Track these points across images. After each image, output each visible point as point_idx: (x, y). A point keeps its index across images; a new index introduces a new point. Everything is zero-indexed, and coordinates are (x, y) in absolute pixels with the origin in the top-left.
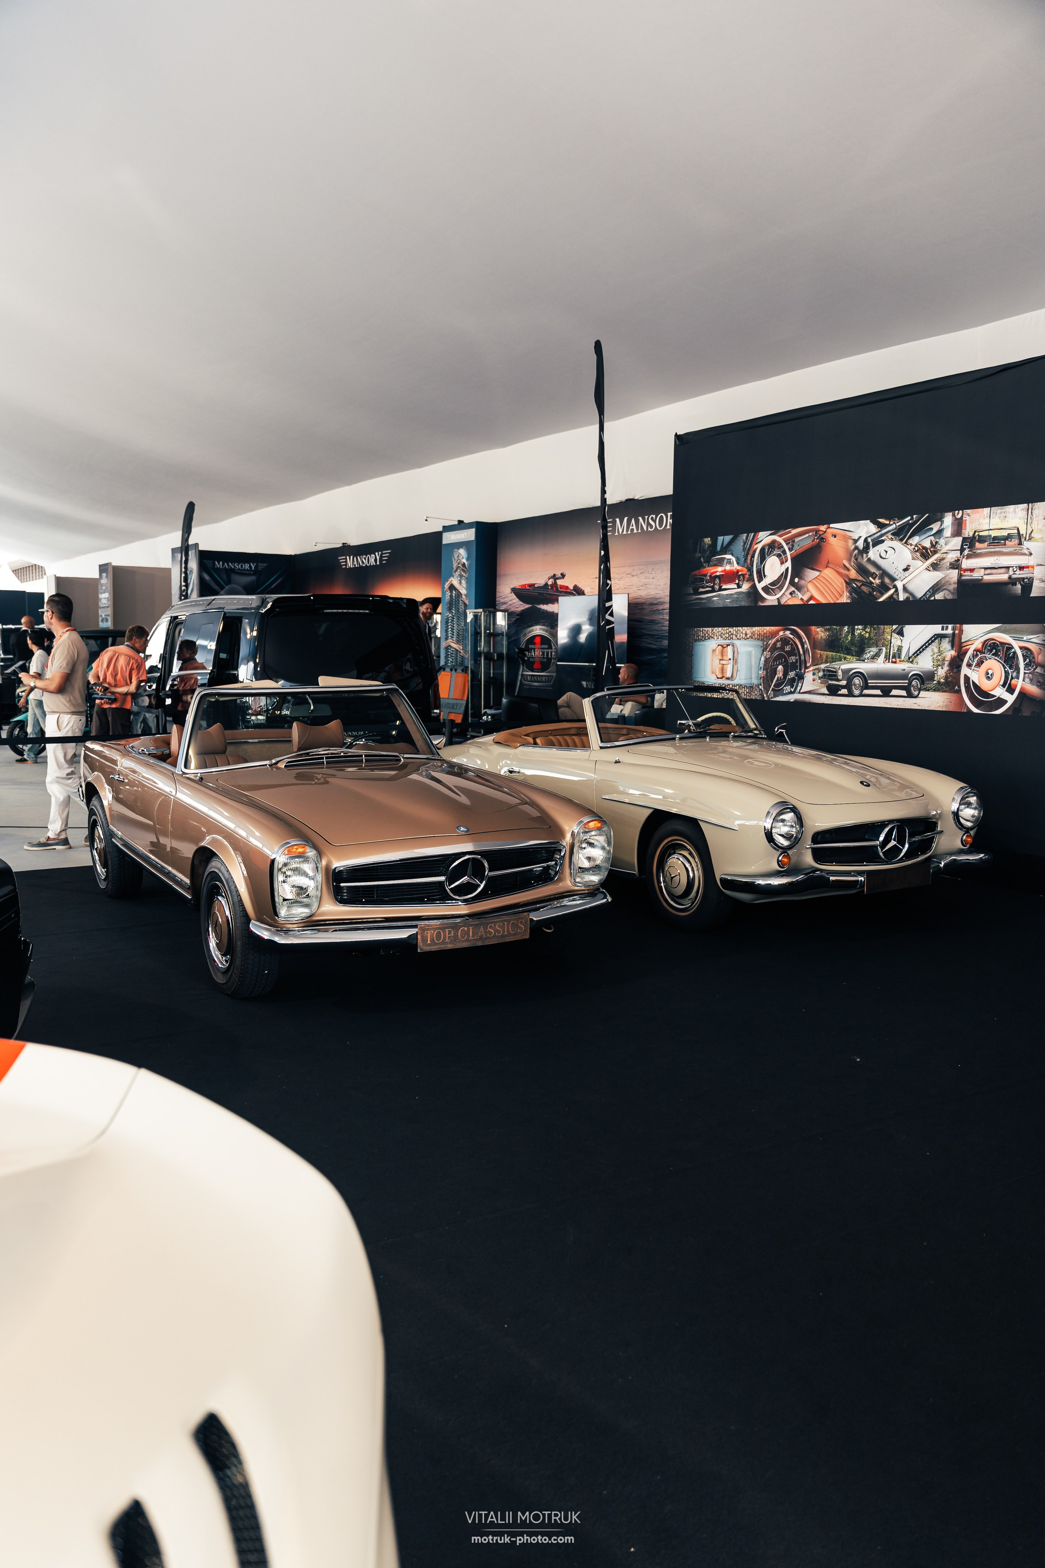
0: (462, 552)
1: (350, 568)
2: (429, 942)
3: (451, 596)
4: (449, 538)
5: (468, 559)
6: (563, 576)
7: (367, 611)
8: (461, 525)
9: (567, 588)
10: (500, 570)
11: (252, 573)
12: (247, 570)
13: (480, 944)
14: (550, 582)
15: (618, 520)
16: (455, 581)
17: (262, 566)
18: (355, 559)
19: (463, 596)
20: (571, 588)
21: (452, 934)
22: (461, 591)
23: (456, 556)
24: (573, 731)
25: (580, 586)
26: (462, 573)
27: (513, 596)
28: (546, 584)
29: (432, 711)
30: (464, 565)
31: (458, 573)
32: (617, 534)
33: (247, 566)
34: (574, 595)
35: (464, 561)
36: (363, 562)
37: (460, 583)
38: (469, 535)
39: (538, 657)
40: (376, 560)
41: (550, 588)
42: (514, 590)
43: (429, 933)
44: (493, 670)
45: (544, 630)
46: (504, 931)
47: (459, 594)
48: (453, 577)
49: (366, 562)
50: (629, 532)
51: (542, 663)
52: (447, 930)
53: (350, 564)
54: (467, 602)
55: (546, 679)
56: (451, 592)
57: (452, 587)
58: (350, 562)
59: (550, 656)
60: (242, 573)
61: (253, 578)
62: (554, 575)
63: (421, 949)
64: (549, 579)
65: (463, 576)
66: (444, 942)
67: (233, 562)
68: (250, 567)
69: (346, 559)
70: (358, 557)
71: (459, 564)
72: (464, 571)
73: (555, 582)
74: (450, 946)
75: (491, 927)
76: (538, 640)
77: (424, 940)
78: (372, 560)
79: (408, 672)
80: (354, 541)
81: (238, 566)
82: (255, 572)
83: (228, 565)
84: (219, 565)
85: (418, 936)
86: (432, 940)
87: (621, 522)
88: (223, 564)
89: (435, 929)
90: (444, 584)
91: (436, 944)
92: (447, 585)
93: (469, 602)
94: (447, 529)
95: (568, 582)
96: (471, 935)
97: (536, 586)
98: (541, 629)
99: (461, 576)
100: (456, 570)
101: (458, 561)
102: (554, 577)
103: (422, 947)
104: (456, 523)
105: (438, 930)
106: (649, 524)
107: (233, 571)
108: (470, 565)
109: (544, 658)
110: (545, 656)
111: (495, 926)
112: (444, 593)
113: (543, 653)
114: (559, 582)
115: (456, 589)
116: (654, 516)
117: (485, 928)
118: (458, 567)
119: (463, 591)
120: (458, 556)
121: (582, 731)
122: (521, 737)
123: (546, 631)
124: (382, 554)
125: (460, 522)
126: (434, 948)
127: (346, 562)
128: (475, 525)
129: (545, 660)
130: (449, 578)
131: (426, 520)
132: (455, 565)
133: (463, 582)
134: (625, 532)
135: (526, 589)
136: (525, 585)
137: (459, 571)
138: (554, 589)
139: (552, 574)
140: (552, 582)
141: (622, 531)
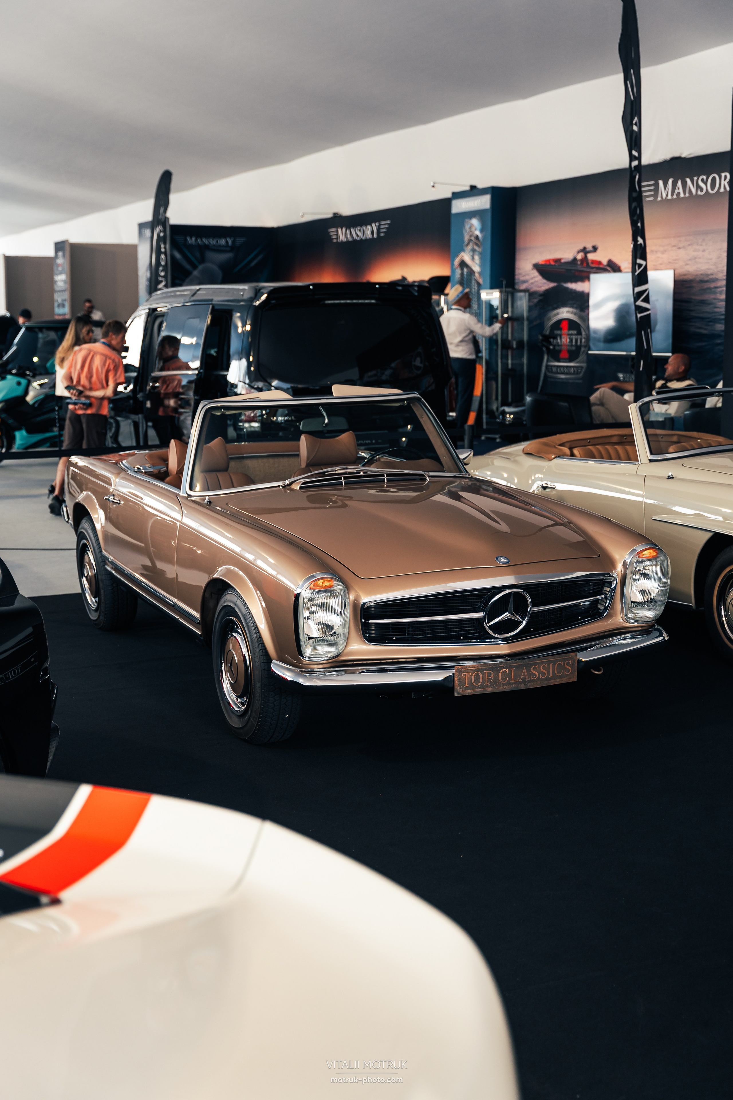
0: (475, 222)
1: (342, 242)
2: (467, 685)
3: (462, 274)
4: (459, 206)
5: (482, 231)
6: (595, 249)
7: (373, 301)
8: (474, 191)
9: (600, 263)
10: (521, 242)
11: (228, 249)
12: (223, 246)
13: (522, 687)
14: (580, 256)
15: (661, 182)
16: (466, 257)
17: (240, 240)
18: (348, 232)
19: (477, 275)
20: (605, 262)
21: (492, 676)
22: (474, 268)
23: (467, 227)
24: (615, 440)
25: (616, 260)
26: (475, 247)
27: (536, 273)
28: (575, 259)
29: (447, 414)
30: (477, 237)
31: (470, 247)
32: (659, 199)
33: (223, 242)
34: (608, 271)
35: (478, 233)
36: (357, 235)
37: (473, 259)
38: (484, 202)
39: (564, 345)
40: (372, 233)
41: (579, 263)
42: (537, 267)
43: (467, 675)
44: (512, 360)
45: (572, 313)
46: (549, 674)
47: (471, 272)
48: (464, 251)
49: (360, 234)
50: (675, 196)
51: (570, 352)
52: (486, 672)
53: (342, 238)
54: (481, 281)
55: (574, 371)
56: (462, 270)
57: (463, 264)
58: (343, 235)
59: (579, 343)
60: (218, 249)
61: (229, 255)
62: (585, 248)
63: (458, 693)
64: (578, 252)
65: (476, 250)
66: (483, 686)
67: (207, 237)
68: (227, 242)
69: (337, 231)
70: (352, 230)
71: (471, 236)
72: (477, 244)
73: (586, 257)
74: (489, 690)
75: (534, 669)
76: (565, 324)
77: (462, 683)
78: (368, 232)
79: (418, 368)
80: (347, 210)
81: (213, 242)
82: (232, 249)
83: (202, 240)
84: (191, 241)
85: (455, 678)
86: (470, 683)
87: (665, 185)
88: (196, 240)
89: (473, 671)
90: (453, 260)
91: (474, 687)
92: (457, 262)
93: (483, 281)
94: (457, 195)
95: (601, 257)
96: (513, 677)
97: (563, 261)
98: (568, 312)
99: (473, 251)
100: (468, 244)
101: (471, 233)
102: (584, 250)
103: (459, 691)
104: (468, 188)
105: (477, 672)
106: (698, 187)
107: (207, 247)
108: (484, 238)
109: (572, 345)
110: (574, 343)
111: (539, 667)
112: (453, 271)
113: (571, 340)
114: (591, 257)
115: (467, 266)
116: (705, 178)
117: (528, 670)
118: (470, 241)
119: (476, 269)
120: (470, 228)
121: (626, 439)
122: (555, 447)
123: (575, 314)
124: (380, 225)
125: (473, 187)
126: (472, 692)
127: (337, 235)
128: (490, 191)
129: (574, 348)
130: (459, 253)
131: (433, 186)
132: (466, 238)
133: (477, 258)
134: (670, 196)
135: (550, 265)
136: (549, 261)
137: (471, 244)
138: (585, 264)
139: (581, 247)
140: (582, 256)
141: (664, 195)
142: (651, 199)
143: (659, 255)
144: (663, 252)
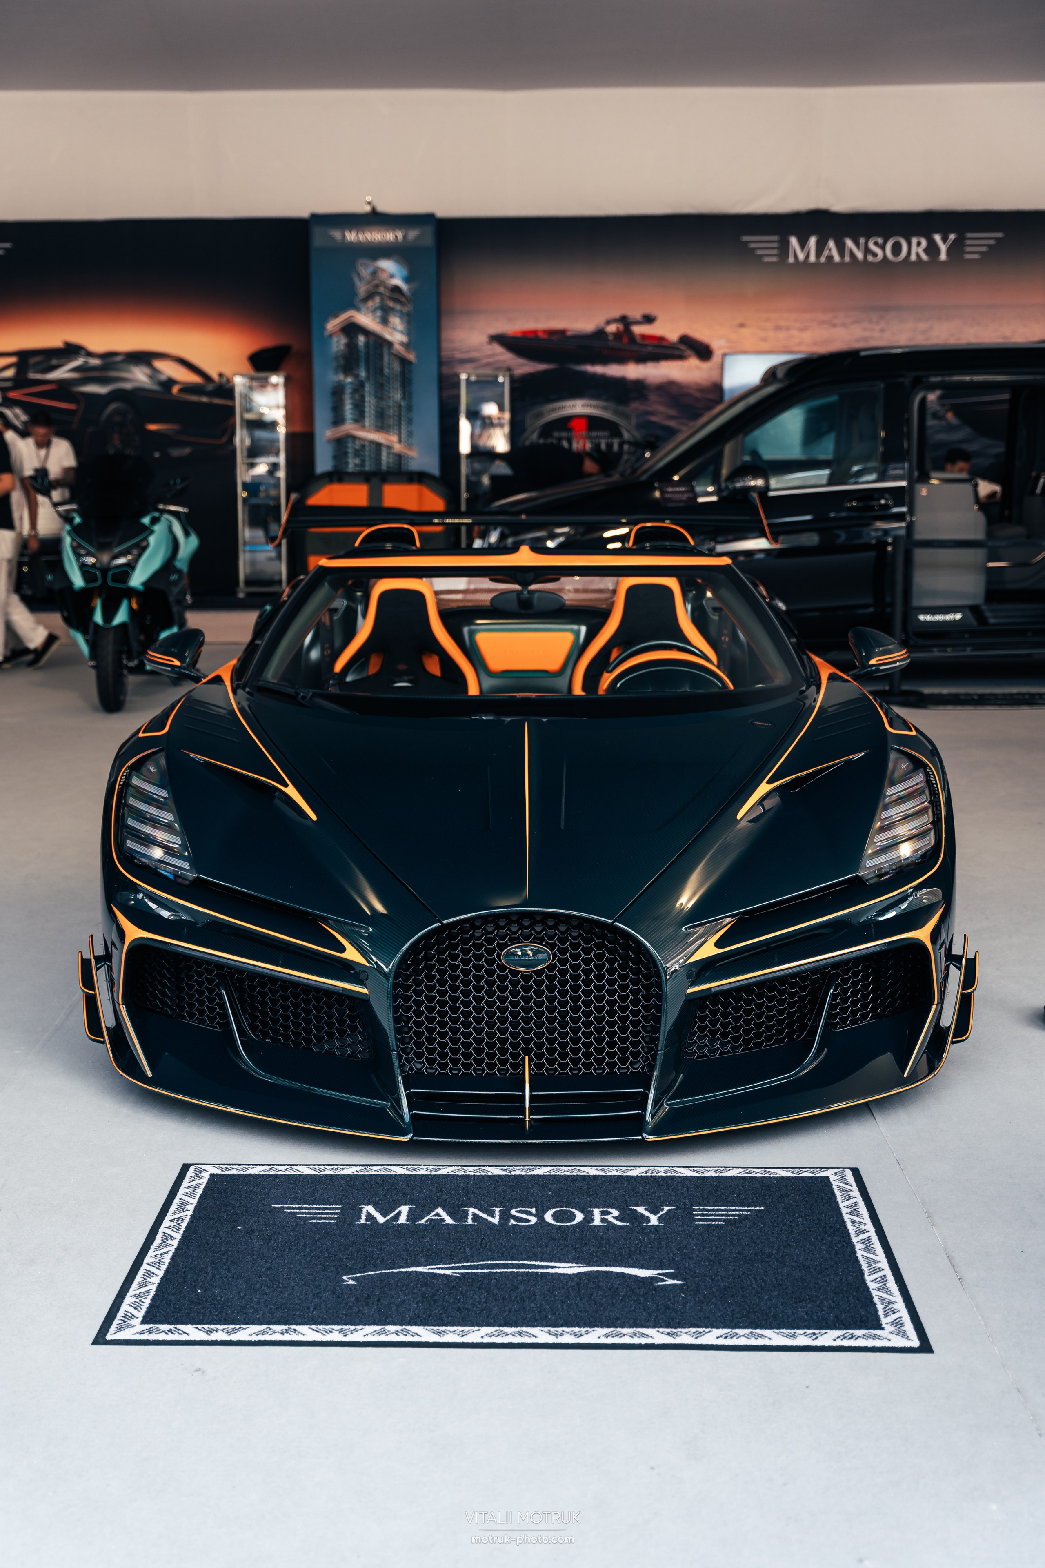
0: (388, 265)
5: (407, 280)
6: (649, 319)
8: (380, 217)
9: (661, 339)
14: (612, 328)
15: (794, 241)
16: (366, 319)
19: (398, 347)
20: (673, 338)
22: (388, 337)
23: (365, 272)
25: (702, 337)
26: (391, 304)
28: (600, 334)
30: (396, 289)
31: (372, 304)
32: (791, 260)
35: (396, 281)
37: (385, 321)
38: (414, 236)
39: (579, 451)
41: (611, 337)
42: (499, 340)
45: (597, 407)
47: (383, 342)
48: (358, 309)
50: (823, 259)
54: (411, 357)
56: (351, 338)
57: (353, 329)
59: (614, 450)
62: (622, 318)
65: (392, 309)
71: (375, 286)
72: (395, 300)
73: (627, 330)
76: (578, 423)
87: (803, 244)
92: (333, 325)
93: (416, 357)
94: (326, 219)
97: (569, 333)
98: (588, 406)
99: (385, 309)
100: (366, 299)
101: (376, 282)
102: (624, 320)
106: (867, 251)
108: (417, 291)
109: (598, 452)
114: (638, 330)
115: (366, 332)
116: (880, 241)
118: (375, 293)
119: (397, 337)
120: (375, 272)
125: (376, 211)
130: (344, 309)
132: (362, 289)
133: (396, 321)
134: (812, 258)
135: (537, 338)
136: (535, 332)
137: (377, 300)
138: (625, 340)
139: (617, 314)
140: (618, 328)
141: (801, 256)
142: (775, 259)
143: (794, 332)
144: (803, 329)
